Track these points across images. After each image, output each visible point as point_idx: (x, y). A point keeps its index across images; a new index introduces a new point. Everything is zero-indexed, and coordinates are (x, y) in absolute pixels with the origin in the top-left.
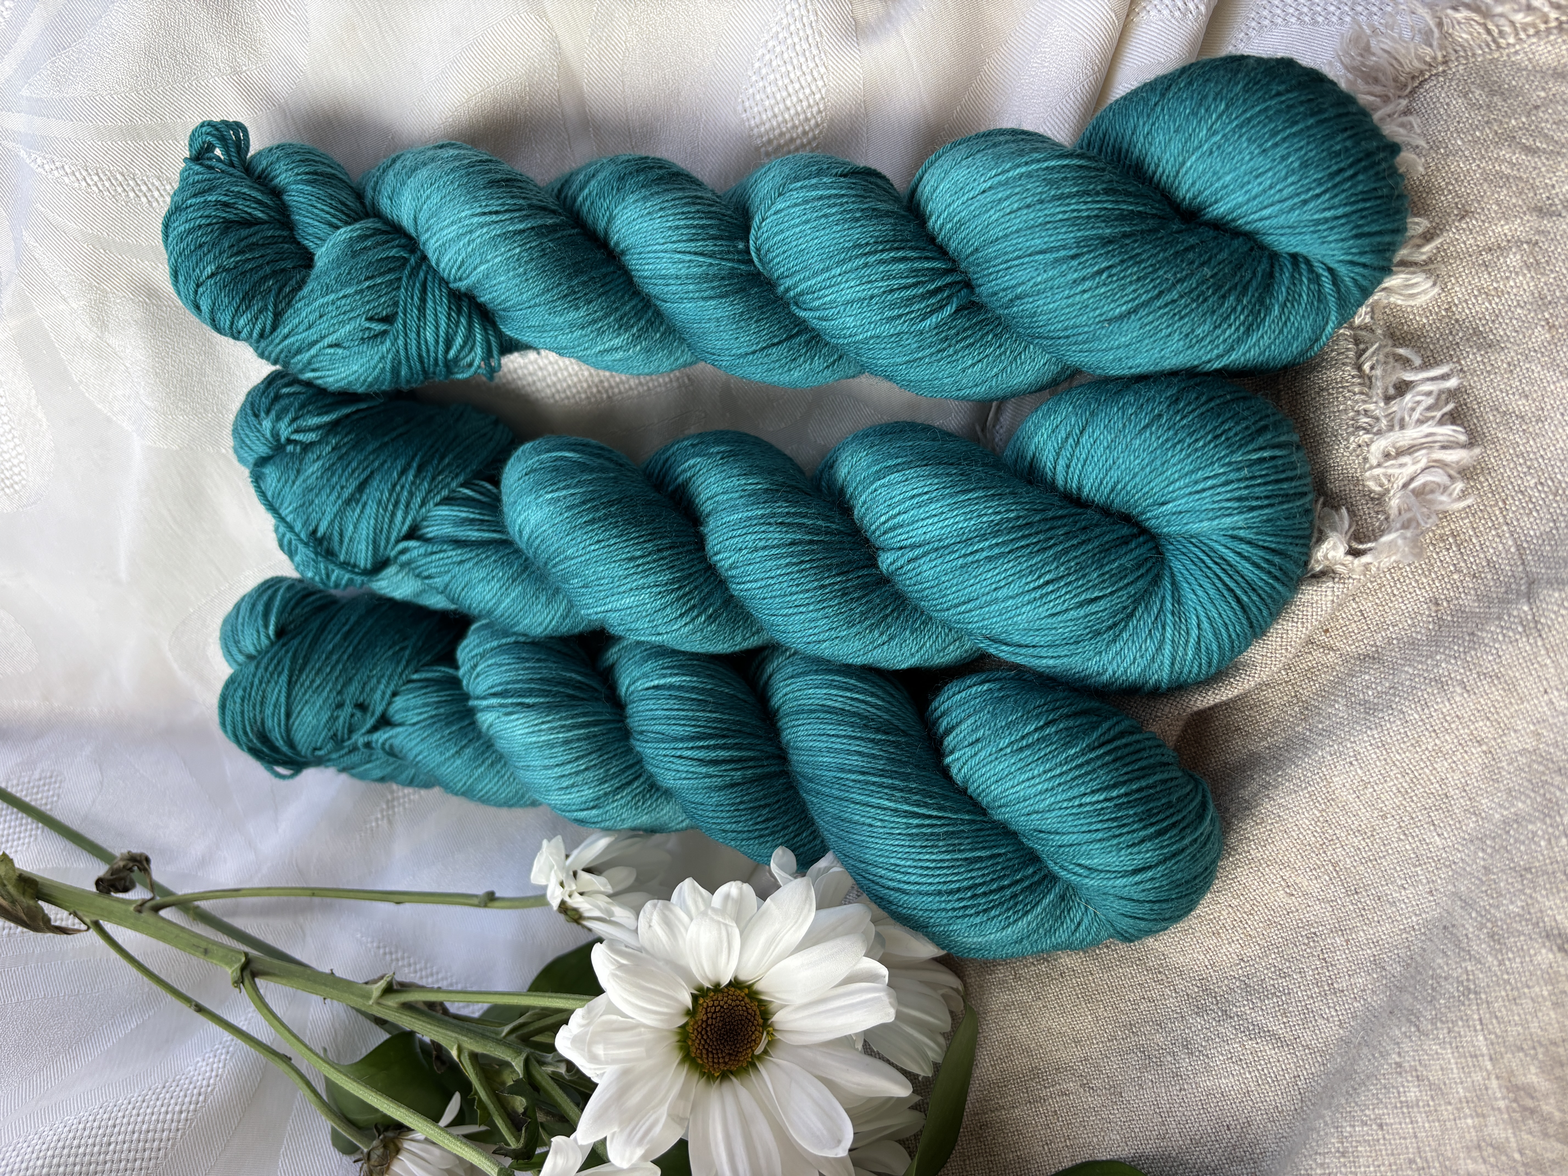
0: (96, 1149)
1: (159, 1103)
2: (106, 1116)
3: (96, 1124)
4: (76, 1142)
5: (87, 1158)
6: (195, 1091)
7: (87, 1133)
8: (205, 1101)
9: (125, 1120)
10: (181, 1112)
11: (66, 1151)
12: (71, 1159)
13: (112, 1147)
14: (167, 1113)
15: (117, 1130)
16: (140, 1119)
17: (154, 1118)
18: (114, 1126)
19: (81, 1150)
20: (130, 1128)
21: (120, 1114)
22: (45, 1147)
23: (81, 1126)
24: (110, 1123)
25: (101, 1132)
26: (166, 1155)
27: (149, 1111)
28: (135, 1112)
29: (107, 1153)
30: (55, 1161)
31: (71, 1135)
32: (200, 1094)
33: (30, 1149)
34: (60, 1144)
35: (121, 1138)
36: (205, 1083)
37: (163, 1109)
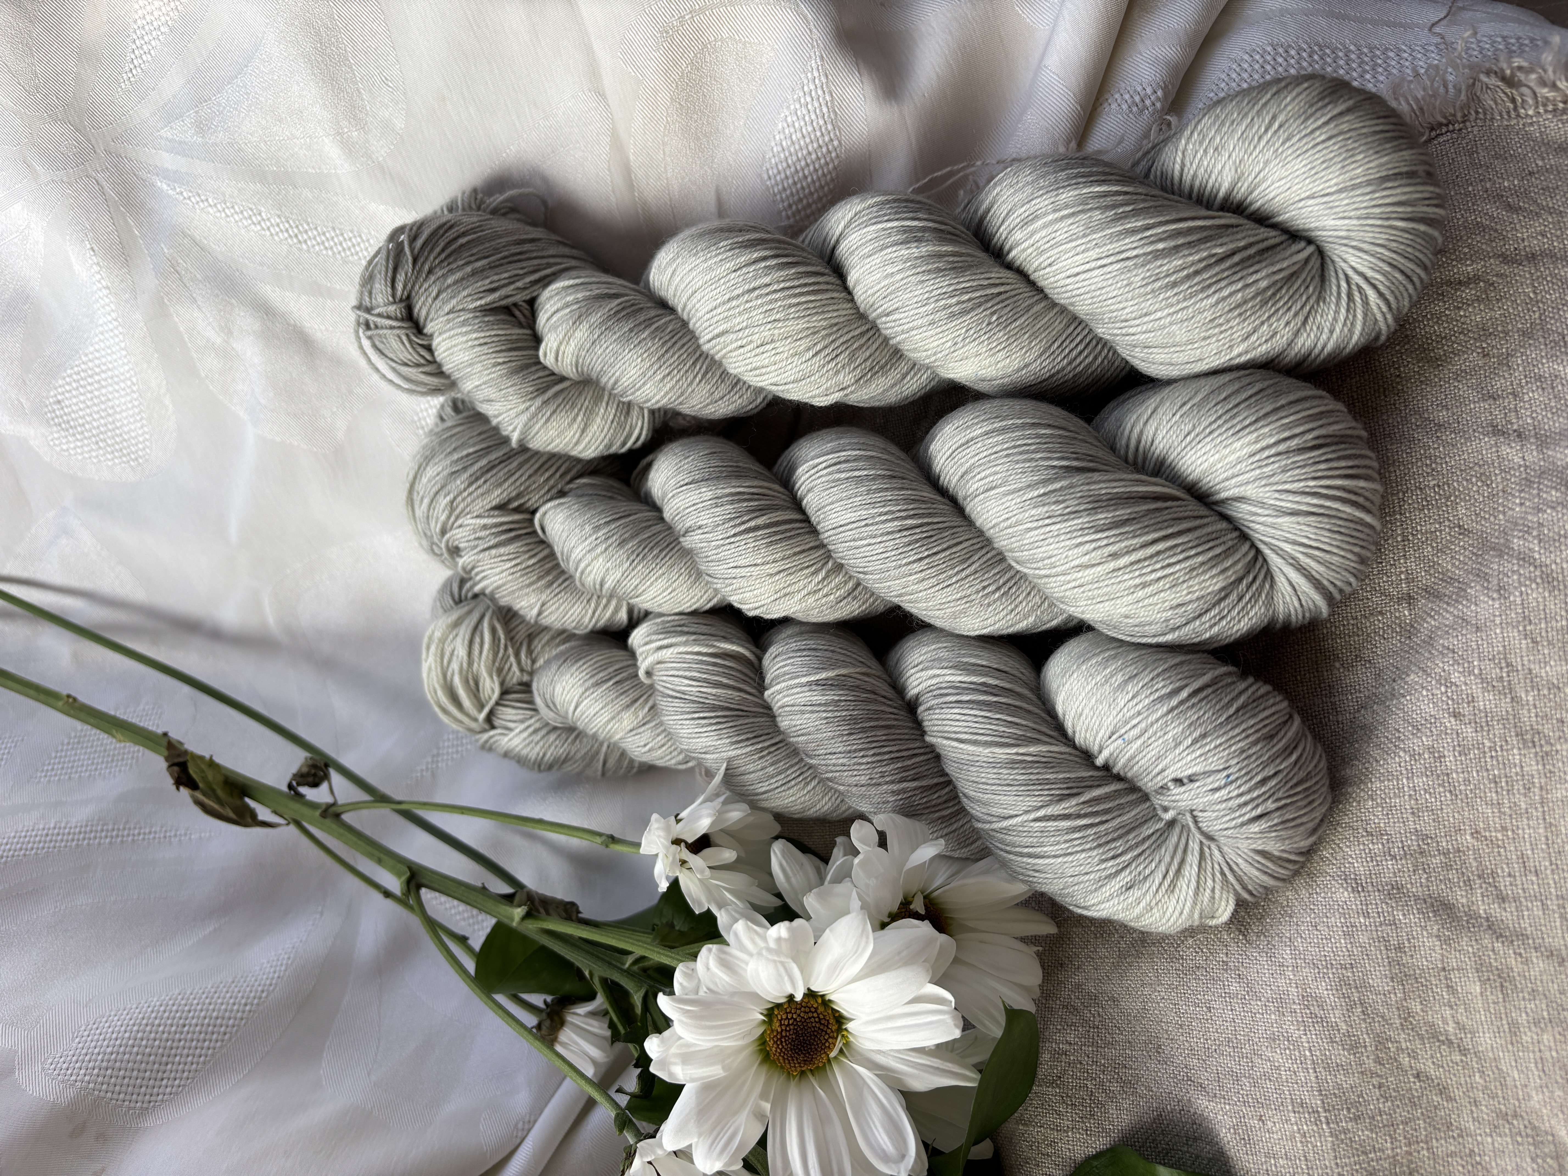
0: (173, 1029)
1: (228, 995)
2: (183, 1002)
3: (175, 1008)
4: (157, 1022)
5: (165, 1035)
6: (260, 989)
7: (166, 1014)
8: (266, 997)
9: (199, 1007)
10: (246, 1005)
11: (148, 1028)
12: (153, 1035)
13: (186, 1028)
14: (234, 1004)
15: (191, 1014)
16: (211, 1007)
17: (223, 1007)
18: (189, 1011)
19: (161, 1028)
20: (203, 1014)
21: (195, 1002)
22: (131, 1022)
23: (162, 1009)
24: (187, 1008)
25: (178, 1015)
26: (230, 1039)
27: (220, 1001)
28: (207, 1001)
29: (181, 1033)
30: (140, 1035)
31: (153, 1015)
32: (263, 991)
33: (119, 1023)
34: (144, 1022)
35: (194, 1021)
36: (268, 982)
37: (232, 1001)
